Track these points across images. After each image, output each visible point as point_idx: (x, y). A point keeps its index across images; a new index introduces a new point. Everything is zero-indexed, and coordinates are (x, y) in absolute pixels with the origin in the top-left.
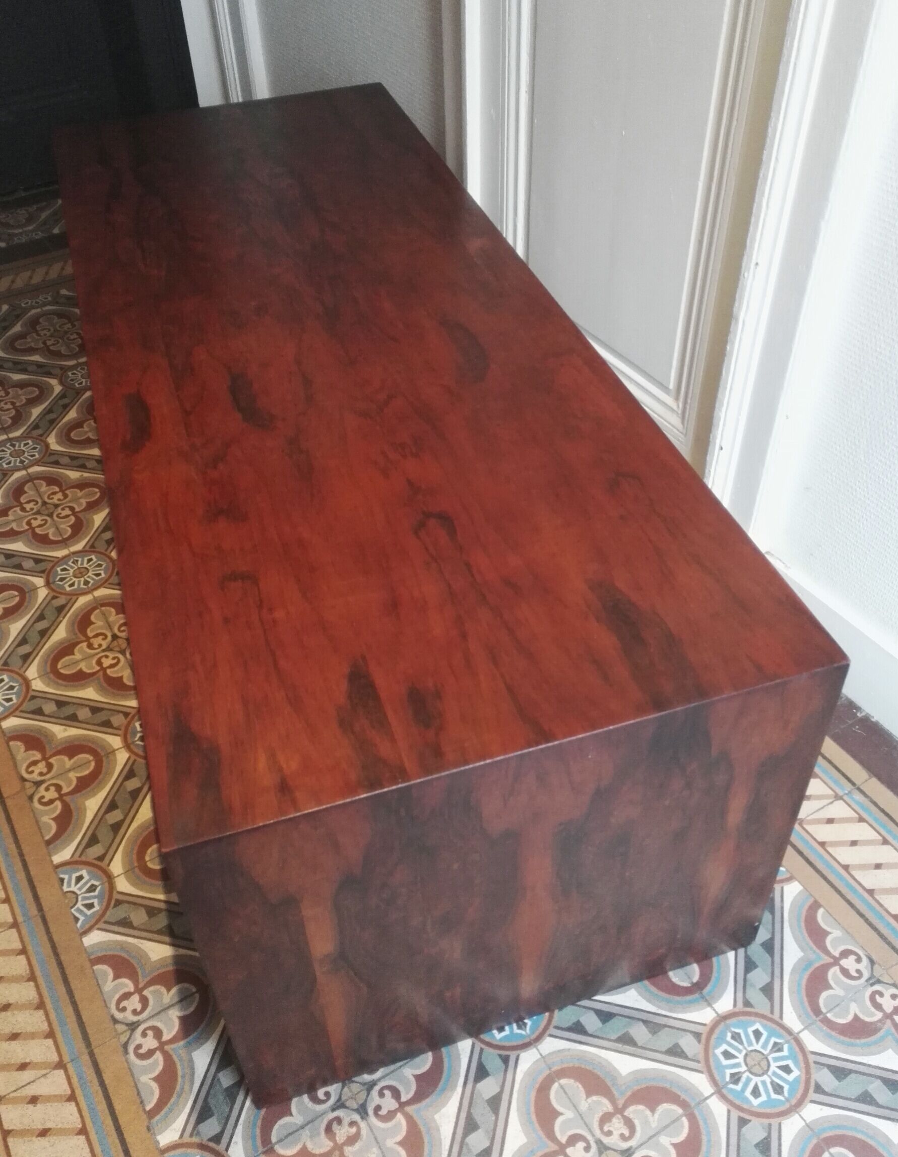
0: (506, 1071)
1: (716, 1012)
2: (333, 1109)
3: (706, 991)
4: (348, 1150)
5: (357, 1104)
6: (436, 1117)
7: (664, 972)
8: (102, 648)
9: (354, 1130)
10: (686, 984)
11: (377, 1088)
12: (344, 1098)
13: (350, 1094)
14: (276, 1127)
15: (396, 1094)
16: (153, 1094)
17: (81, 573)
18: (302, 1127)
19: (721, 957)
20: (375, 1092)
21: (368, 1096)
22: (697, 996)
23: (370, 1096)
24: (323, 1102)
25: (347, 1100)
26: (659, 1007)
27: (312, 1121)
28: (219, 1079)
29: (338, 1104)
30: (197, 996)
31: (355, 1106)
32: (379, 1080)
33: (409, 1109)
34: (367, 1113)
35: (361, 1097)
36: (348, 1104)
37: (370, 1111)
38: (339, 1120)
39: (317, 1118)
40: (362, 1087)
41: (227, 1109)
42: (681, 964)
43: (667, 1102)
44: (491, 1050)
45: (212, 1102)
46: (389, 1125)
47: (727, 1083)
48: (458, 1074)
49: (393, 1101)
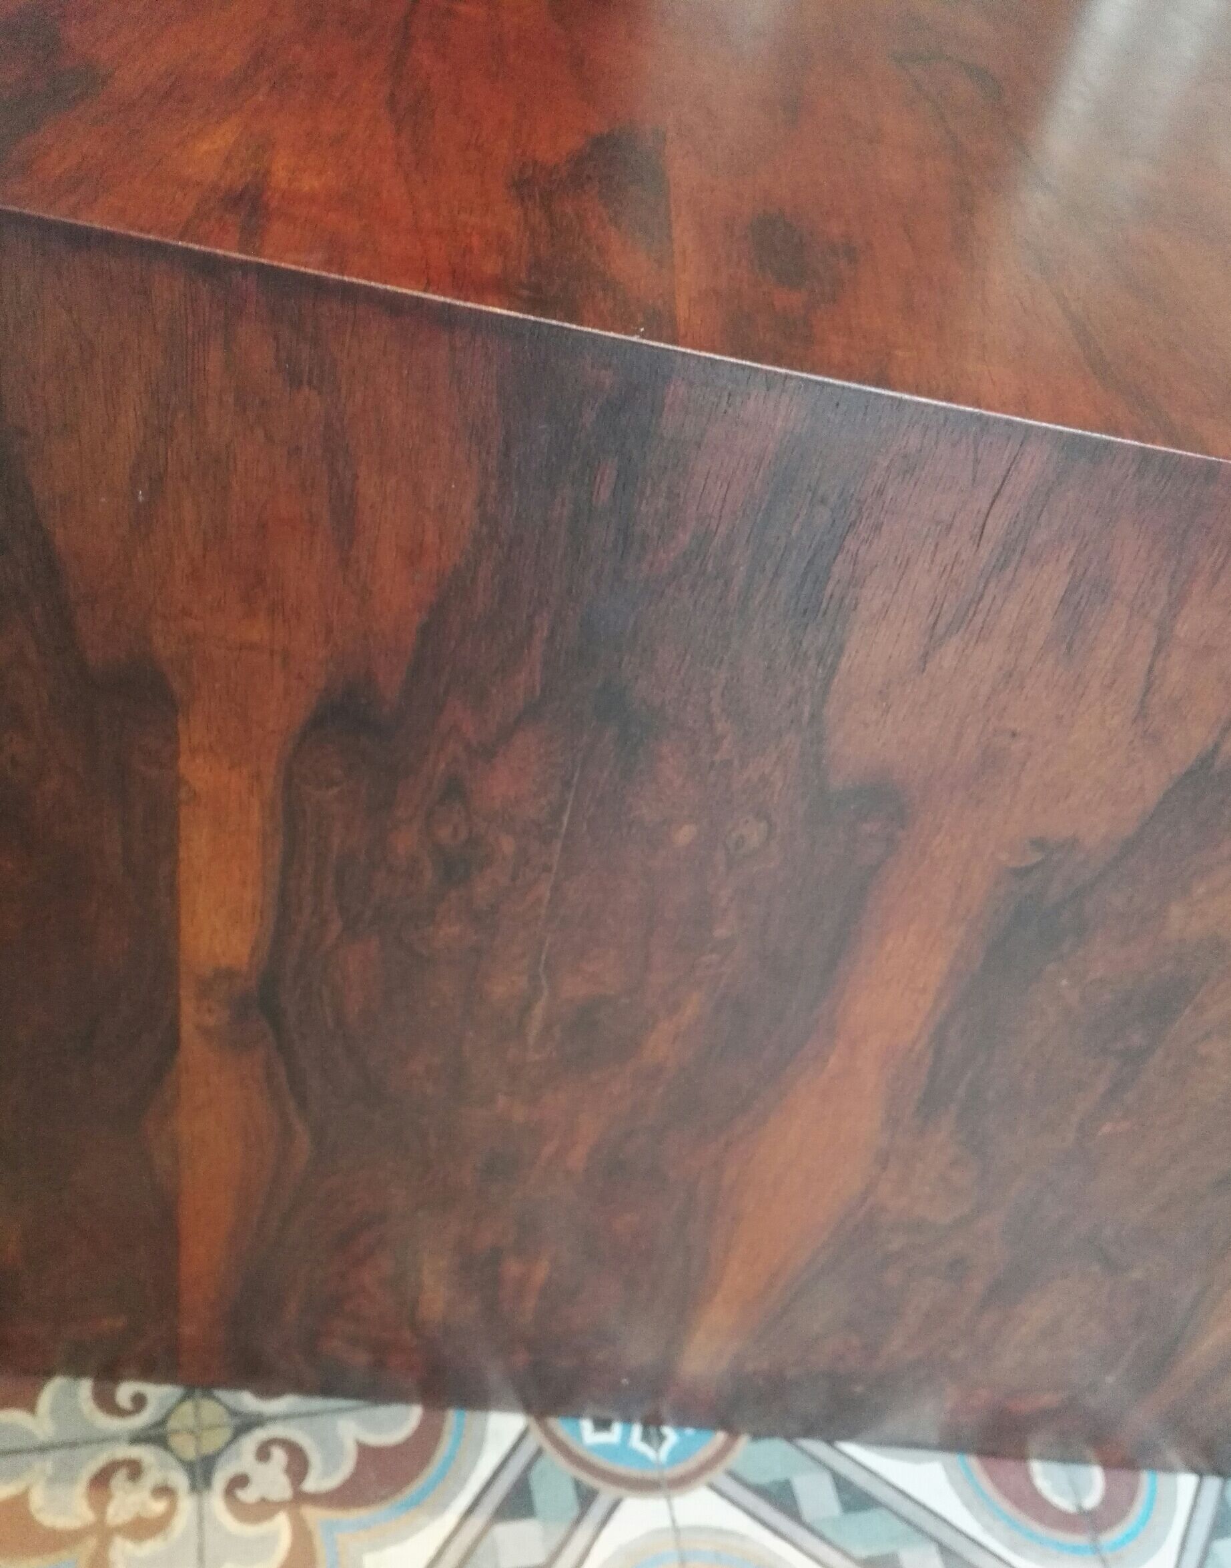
0: (578, 1521)
2: (137, 1439)
3: (1109, 1538)
4: (122, 1550)
5: (197, 1450)
7: (1022, 1457)
9: (158, 1507)
10: (1064, 1503)
11: (260, 1435)
12: (173, 1424)
13: (190, 1422)
15: (298, 1465)
18: (43, 1449)
19: (1163, 1479)
20: (250, 1443)
21: (229, 1443)
22: (1081, 1540)
23: (234, 1447)
24: (120, 1412)
25: (176, 1432)
26: (988, 1529)
27: (73, 1445)
29: (152, 1433)
31: (190, 1453)
32: (274, 1419)
33: (313, 1515)
34: (207, 1481)
35: (213, 1441)
36: (175, 1441)
37: (220, 1479)
39: (88, 1442)
40: (226, 1418)
42: (1066, 1454)
44: (560, 1462)
46: (250, 1531)
48: (462, 1482)
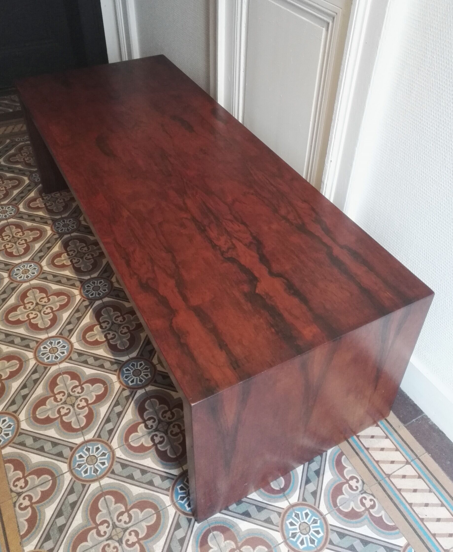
1: (289, 503)
6: (154, 546)
8: (30, 309)
14: (79, 546)
16: (25, 527)
17: (25, 272)
28: (56, 523)
30: (51, 481)
38: (109, 545)
41: (58, 537)
43: (260, 545)
45: (51, 533)
47: (290, 537)
49: (135, 537)
